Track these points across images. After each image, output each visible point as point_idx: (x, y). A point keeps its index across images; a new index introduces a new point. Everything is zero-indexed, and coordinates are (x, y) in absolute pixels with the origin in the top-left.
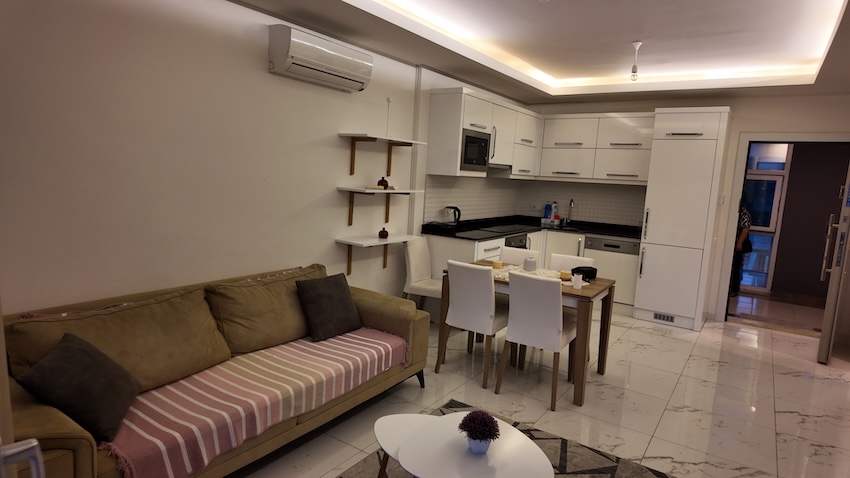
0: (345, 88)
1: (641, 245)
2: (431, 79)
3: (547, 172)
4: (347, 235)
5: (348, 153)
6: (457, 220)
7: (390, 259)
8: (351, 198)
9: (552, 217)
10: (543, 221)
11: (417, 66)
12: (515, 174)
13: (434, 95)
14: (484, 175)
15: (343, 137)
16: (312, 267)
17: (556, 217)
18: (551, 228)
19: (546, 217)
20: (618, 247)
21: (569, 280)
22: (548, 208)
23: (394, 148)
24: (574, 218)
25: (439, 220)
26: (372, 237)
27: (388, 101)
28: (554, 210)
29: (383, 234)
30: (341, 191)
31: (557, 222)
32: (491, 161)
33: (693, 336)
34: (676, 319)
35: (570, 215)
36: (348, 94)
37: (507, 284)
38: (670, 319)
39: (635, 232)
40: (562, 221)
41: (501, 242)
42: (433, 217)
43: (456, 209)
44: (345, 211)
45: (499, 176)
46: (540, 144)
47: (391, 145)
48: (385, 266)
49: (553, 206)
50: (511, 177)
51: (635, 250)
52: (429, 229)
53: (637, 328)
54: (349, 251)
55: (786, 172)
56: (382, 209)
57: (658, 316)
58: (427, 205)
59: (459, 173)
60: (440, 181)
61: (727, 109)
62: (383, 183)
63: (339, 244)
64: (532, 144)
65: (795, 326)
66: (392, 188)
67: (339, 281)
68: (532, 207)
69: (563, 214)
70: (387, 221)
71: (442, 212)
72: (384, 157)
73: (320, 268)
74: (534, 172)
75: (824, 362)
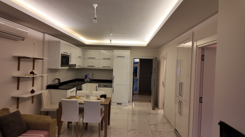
0: (17, 39)
1: (113, 85)
2: (48, 37)
3: (86, 66)
4: (17, 94)
5: (17, 63)
6: (59, 83)
7: (34, 100)
8: (18, 80)
9: (88, 79)
10: (85, 80)
11: (43, 33)
12: (77, 67)
13: (50, 42)
14: (68, 68)
15: (14, 57)
16: (3, 110)
17: (89, 79)
18: (88, 82)
19: (86, 79)
20: (107, 86)
21: (100, 99)
22: (86, 76)
23: (36, 60)
24: (94, 79)
25: (53, 83)
26: (27, 93)
27: (34, 44)
28: (88, 77)
29: (33, 92)
30: (14, 77)
31: (89, 80)
32: (70, 63)
33: (126, 108)
34: (122, 104)
35: (93, 78)
36: (17, 41)
37: (83, 104)
38: (121, 104)
39: (110, 82)
40: (91, 80)
41: (75, 89)
42: (50, 83)
43: (59, 79)
44: (16, 84)
45: (72, 68)
46: (83, 57)
47: (34, 59)
48: (33, 102)
49: (88, 75)
50: (76, 68)
51: (111, 87)
52: (49, 87)
53: (114, 108)
54: (18, 100)
55: (139, 65)
56: (31, 82)
57: (118, 104)
58: (48, 79)
59: (60, 68)
60: (52, 71)
61: (130, 51)
62: (32, 73)
63: (13, 98)
64: (81, 58)
65: (145, 101)
66: (36, 75)
67: (17, 113)
68: (81, 76)
69: (91, 78)
70: (33, 86)
71: (53, 81)
72: (32, 63)
73: (7, 110)
74: (82, 66)
75: (154, 109)
